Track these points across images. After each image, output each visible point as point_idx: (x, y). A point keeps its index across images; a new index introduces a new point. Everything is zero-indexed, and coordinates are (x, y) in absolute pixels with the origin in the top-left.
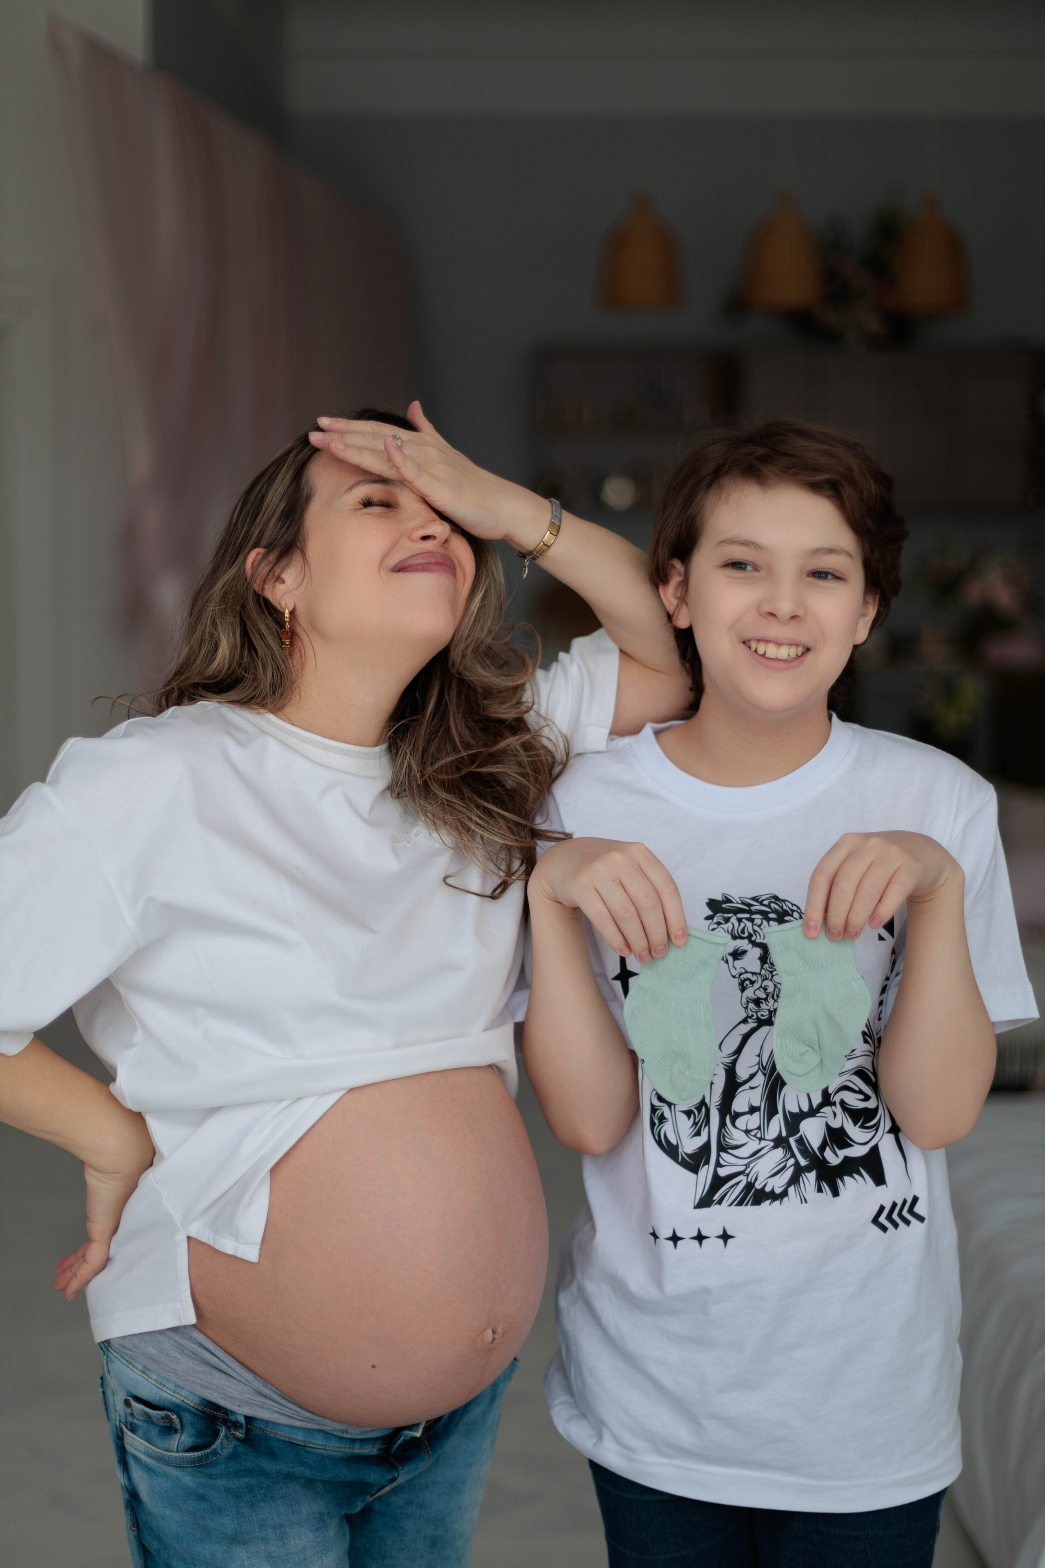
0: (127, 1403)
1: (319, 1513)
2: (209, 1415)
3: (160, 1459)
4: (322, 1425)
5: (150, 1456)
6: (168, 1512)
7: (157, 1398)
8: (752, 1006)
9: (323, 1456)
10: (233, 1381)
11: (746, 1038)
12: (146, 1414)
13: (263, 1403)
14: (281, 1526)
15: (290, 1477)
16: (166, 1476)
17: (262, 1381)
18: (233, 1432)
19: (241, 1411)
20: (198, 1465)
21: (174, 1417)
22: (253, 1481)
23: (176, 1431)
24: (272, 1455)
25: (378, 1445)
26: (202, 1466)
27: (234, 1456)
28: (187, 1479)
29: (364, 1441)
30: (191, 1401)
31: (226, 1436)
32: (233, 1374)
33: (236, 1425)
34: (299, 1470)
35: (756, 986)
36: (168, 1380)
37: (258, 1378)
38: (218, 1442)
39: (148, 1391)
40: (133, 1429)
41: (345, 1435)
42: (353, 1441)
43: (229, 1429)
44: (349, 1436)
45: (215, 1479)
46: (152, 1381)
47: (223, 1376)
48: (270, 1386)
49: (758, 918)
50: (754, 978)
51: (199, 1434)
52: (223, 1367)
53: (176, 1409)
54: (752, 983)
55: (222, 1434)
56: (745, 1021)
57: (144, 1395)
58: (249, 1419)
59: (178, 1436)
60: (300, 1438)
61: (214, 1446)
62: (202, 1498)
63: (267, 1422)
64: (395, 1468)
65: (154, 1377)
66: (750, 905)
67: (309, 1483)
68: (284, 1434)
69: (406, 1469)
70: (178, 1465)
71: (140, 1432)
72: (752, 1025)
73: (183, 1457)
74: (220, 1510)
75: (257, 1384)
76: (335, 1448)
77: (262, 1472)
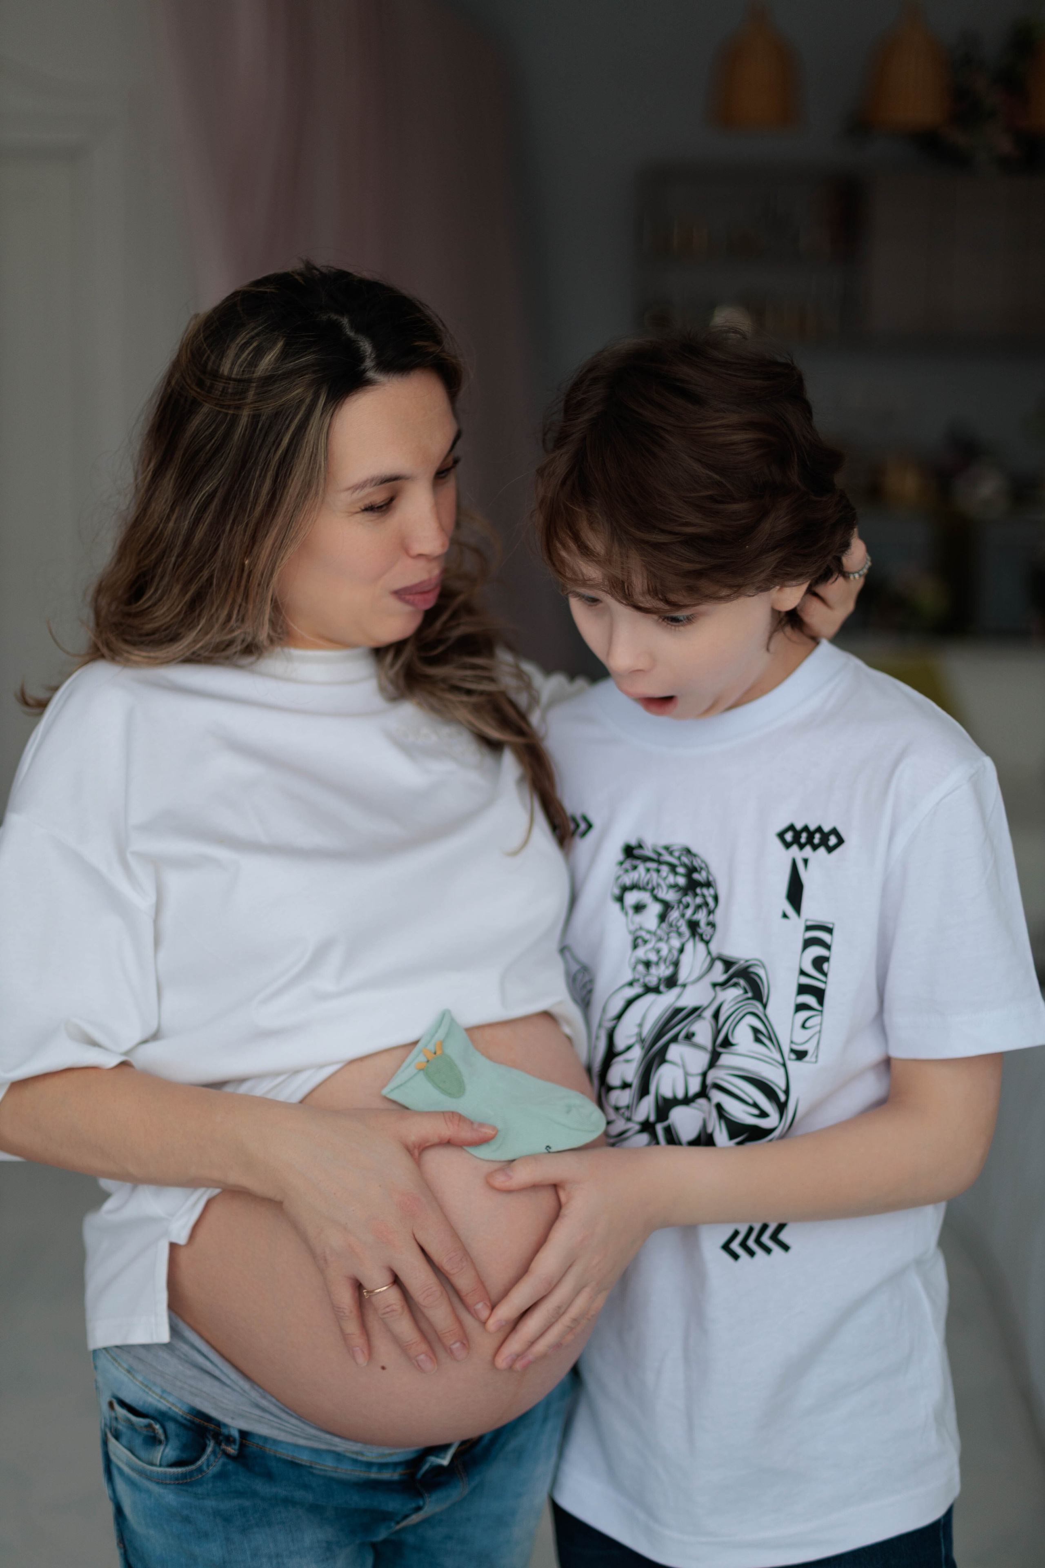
0: (111, 1405)
1: (327, 1542)
2: (198, 1426)
3: (142, 1473)
4: (331, 1445)
5: (133, 1469)
6: (152, 1532)
7: (141, 1403)
8: (641, 968)
9: (331, 1479)
10: (228, 1389)
11: (630, 1003)
12: (129, 1421)
13: (260, 1416)
14: (278, 1555)
15: (288, 1502)
16: (149, 1492)
17: (261, 1391)
18: (223, 1446)
19: (235, 1424)
20: (182, 1482)
21: (157, 1427)
22: (247, 1503)
23: (160, 1442)
24: (269, 1476)
25: (400, 1470)
26: (186, 1484)
27: (222, 1475)
28: (170, 1497)
29: (383, 1466)
30: (179, 1410)
31: (214, 1452)
32: (228, 1382)
33: (229, 1440)
34: (299, 1494)
35: (649, 946)
36: (155, 1384)
37: (257, 1388)
38: (204, 1459)
39: (134, 1394)
40: (117, 1437)
41: (360, 1458)
42: (369, 1465)
43: (218, 1443)
44: (364, 1459)
45: (203, 1499)
46: (138, 1383)
47: (216, 1383)
48: (269, 1397)
49: (665, 869)
50: (647, 937)
51: (184, 1448)
52: (217, 1373)
53: (161, 1417)
54: (645, 942)
55: (209, 1450)
56: (631, 984)
57: (128, 1400)
58: (244, 1434)
59: (161, 1448)
60: (305, 1458)
61: (199, 1463)
62: (187, 1520)
63: (266, 1439)
64: (420, 1495)
65: (140, 1378)
66: (659, 854)
67: (315, 1509)
68: (286, 1454)
69: (434, 1496)
70: (161, 1481)
71: (124, 1440)
72: (637, 990)
73: (165, 1473)
74: (206, 1535)
75: (254, 1395)
76: (347, 1471)
77: (254, 1494)
